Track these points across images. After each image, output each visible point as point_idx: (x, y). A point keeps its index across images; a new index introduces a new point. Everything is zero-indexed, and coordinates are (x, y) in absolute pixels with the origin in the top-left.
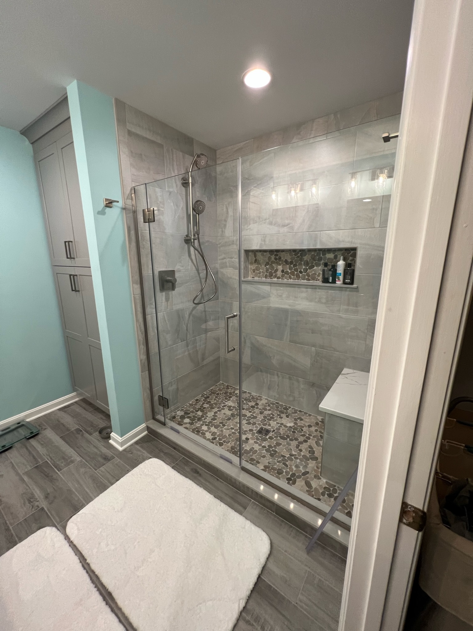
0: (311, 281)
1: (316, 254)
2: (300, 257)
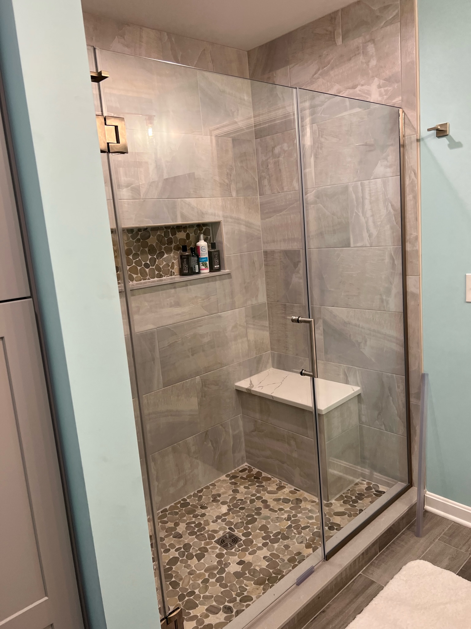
0: (164, 278)
1: (163, 234)
2: (141, 240)
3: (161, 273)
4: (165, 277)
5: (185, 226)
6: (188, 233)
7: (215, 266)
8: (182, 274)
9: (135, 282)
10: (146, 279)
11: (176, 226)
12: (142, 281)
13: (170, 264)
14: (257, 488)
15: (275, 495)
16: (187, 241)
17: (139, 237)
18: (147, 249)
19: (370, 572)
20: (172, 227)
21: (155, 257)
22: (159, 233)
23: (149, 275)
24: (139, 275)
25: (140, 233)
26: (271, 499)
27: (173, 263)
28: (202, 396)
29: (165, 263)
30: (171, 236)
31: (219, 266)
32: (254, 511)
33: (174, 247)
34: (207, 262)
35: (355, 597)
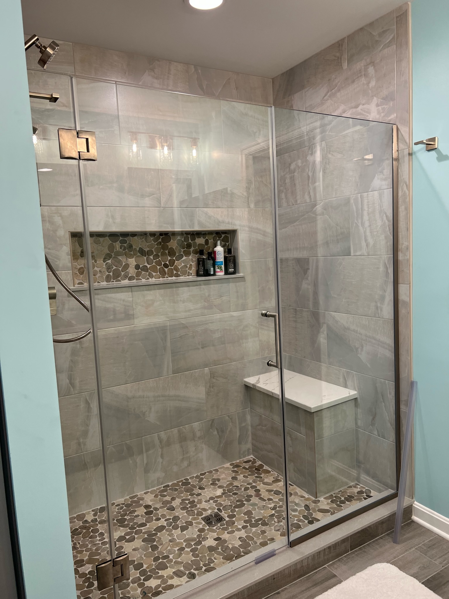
0: (181, 277)
1: (183, 239)
2: (162, 243)
3: (179, 273)
4: (183, 277)
5: (204, 233)
6: (207, 239)
7: (230, 270)
8: (198, 275)
9: (154, 279)
10: (165, 277)
11: (195, 232)
12: (161, 279)
13: (188, 266)
14: (255, 478)
15: (269, 486)
16: (206, 246)
17: (160, 240)
18: (167, 252)
19: (335, 566)
20: (192, 233)
21: (174, 258)
22: (179, 238)
23: (168, 274)
24: (158, 273)
25: (161, 237)
26: (264, 489)
27: (191, 265)
28: (210, 387)
29: (183, 264)
30: (190, 241)
31: (233, 270)
32: (245, 497)
33: (193, 250)
34: (222, 266)
35: (313, 586)
